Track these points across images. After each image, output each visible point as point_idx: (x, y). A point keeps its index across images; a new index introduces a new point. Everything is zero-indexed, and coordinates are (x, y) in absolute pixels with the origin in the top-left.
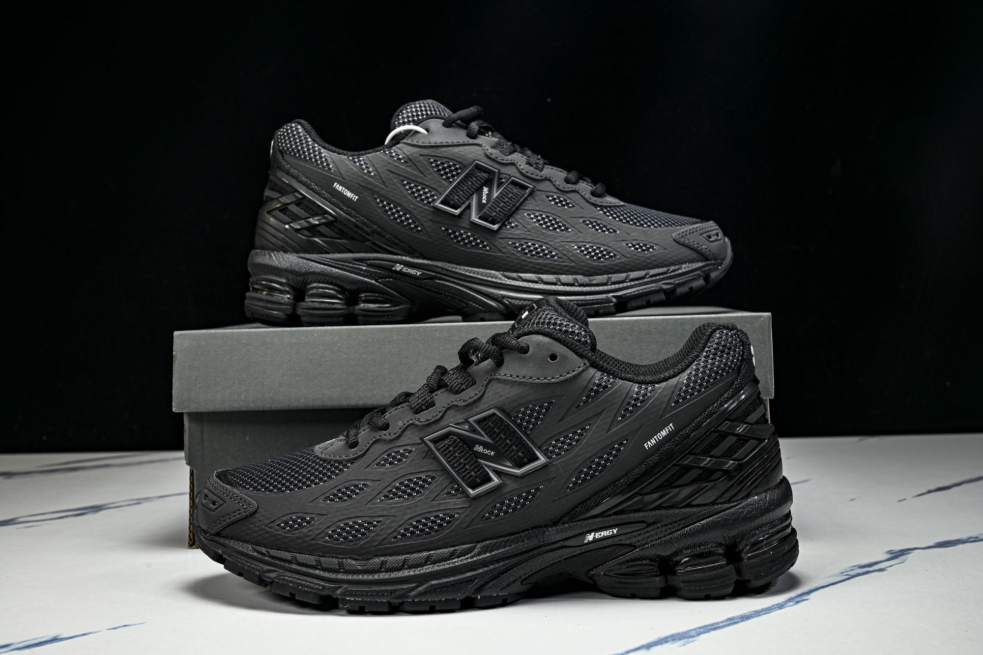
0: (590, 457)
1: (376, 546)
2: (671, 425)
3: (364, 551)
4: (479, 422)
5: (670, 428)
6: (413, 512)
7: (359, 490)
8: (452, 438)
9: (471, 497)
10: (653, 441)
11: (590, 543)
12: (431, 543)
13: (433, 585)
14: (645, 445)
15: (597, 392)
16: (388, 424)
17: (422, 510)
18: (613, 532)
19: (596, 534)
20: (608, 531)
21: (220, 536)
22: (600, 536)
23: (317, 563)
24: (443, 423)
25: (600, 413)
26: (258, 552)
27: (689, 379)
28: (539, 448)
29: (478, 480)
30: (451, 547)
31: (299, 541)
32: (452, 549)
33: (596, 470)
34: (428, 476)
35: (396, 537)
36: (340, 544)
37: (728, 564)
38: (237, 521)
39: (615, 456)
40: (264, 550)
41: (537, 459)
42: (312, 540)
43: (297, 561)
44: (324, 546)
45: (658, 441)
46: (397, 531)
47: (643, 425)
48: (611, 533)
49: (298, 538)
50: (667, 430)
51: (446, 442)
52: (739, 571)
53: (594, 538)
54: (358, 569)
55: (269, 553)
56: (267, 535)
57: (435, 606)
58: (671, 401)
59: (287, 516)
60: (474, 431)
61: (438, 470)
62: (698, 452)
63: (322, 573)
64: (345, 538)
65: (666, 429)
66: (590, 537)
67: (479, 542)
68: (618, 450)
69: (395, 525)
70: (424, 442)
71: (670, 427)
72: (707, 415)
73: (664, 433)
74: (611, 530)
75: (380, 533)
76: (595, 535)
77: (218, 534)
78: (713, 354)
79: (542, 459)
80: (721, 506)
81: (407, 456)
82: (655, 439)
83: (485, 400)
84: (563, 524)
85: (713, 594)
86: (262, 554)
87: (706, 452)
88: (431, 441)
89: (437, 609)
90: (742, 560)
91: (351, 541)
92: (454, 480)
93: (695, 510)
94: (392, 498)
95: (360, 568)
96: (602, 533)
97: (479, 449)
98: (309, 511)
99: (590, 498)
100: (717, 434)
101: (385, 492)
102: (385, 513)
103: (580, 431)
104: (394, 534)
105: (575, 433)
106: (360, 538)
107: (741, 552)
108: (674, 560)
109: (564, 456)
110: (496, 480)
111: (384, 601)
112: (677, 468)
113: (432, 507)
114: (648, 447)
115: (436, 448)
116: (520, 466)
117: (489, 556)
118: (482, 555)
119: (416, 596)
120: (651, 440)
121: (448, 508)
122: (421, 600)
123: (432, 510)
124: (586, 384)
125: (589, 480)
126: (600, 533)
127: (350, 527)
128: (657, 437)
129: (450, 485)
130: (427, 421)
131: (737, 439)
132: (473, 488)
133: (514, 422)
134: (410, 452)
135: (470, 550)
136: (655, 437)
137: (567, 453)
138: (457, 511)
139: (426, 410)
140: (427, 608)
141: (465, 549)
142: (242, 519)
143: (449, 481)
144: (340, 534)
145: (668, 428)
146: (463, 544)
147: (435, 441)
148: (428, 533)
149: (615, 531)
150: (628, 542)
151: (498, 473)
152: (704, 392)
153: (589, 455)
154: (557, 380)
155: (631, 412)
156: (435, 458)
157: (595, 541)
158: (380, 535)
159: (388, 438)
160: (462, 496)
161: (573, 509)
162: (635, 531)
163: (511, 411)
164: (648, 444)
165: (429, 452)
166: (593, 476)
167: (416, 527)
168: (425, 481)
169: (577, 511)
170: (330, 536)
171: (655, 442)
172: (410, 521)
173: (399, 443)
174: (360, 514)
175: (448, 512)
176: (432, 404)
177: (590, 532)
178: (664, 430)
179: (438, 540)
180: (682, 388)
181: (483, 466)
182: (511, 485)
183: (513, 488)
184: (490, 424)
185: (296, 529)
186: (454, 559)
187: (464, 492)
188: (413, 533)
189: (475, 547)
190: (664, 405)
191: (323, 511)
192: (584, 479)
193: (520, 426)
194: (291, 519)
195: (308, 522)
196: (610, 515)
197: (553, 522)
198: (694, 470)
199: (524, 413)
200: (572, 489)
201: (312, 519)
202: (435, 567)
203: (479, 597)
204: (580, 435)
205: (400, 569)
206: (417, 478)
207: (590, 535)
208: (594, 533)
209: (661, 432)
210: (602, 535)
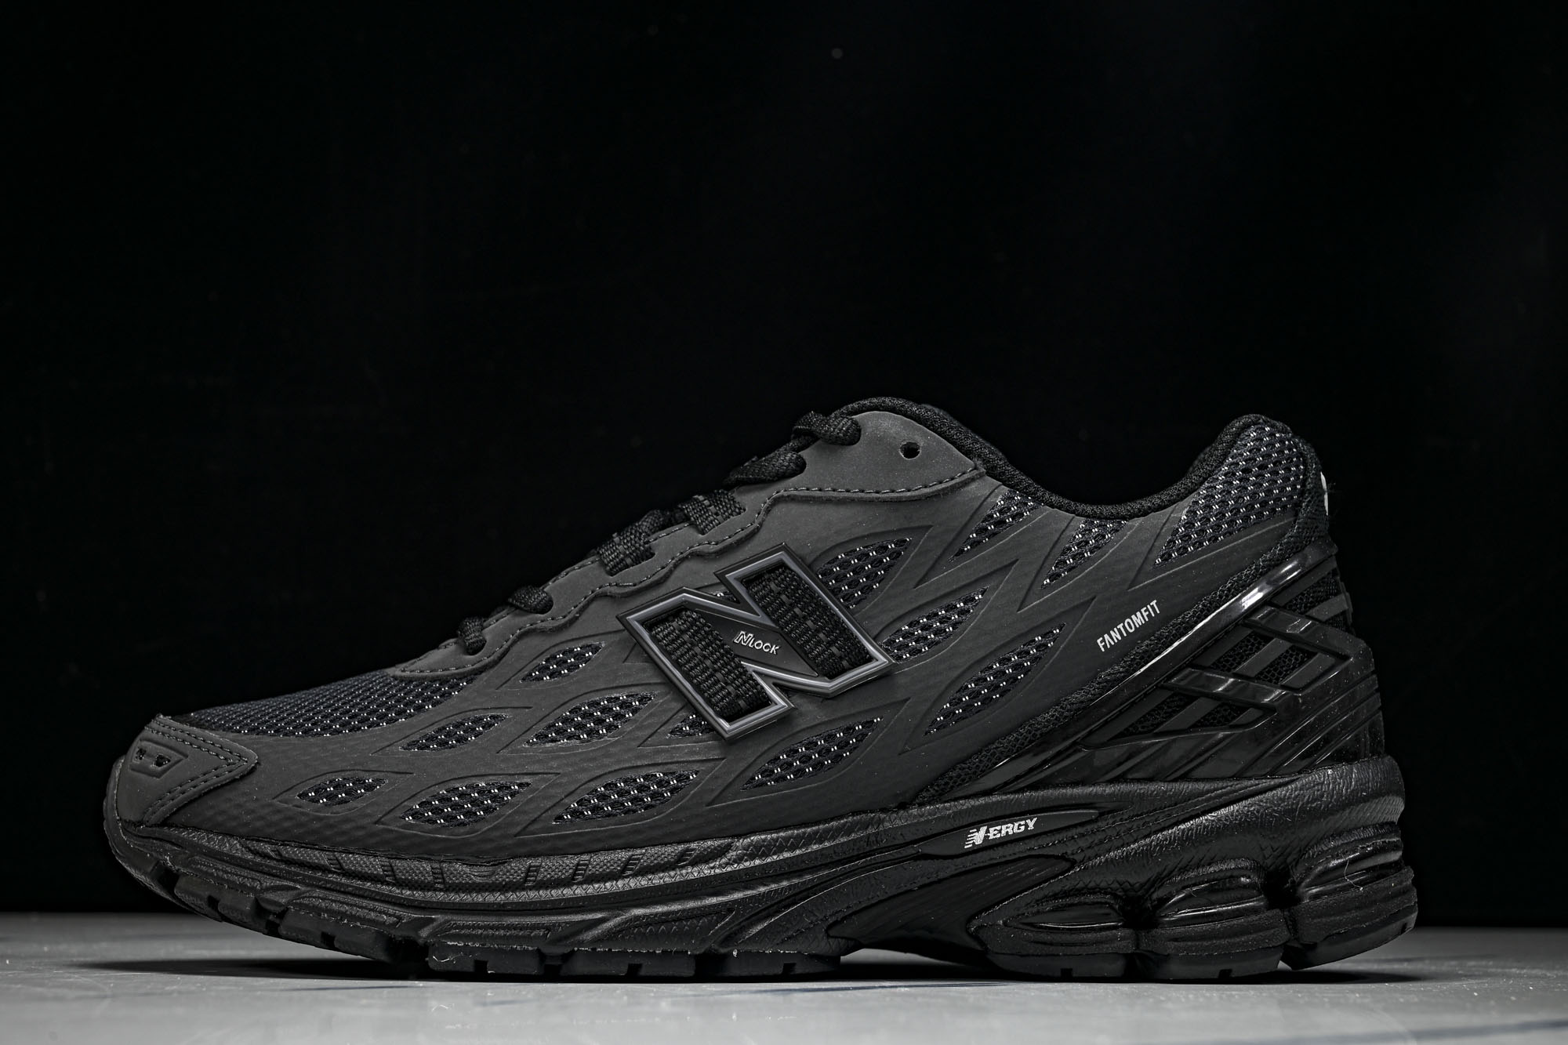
0: (984, 659)
1: (519, 834)
2: (1154, 603)
3: (489, 846)
4: (748, 581)
5: (1151, 610)
6: (598, 768)
7: (483, 727)
8: (688, 617)
9: (727, 736)
10: (1116, 635)
11: (977, 850)
12: (637, 831)
13: (637, 918)
14: (1099, 641)
15: (1000, 523)
16: (551, 600)
17: (618, 762)
18: (1026, 826)
19: (991, 830)
20: (1016, 824)
21: (170, 826)
22: (998, 836)
23: (384, 871)
24: (670, 585)
25: (1006, 566)
26: (256, 853)
27: (1192, 513)
28: (875, 639)
29: (741, 703)
30: (679, 843)
31: (347, 826)
32: (681, 847)
33: (994, 688)
34: (632, 696)
35: (560, 818)
36: (437, 831)
37: (1270, 907)
38: (210, 791)
39: (1035, 659)
40: (268, 849)
41: (870, 659)
42: (376, 823)
43: (341, 868)
44: (404, 837)
45: (1125, 635)
46: (565, 804)
47: (1094, 598)
48: (1023, 828)
49: (347, 820)
50: (1145, 614)
51: (674, 624)
52: (1293, 924)
53: (986, 838)
54: (474, 883)
55: (280, 855)
56: (276, 818)
57: (639, 966)
58: (1155, 553)
59: (324, 778)
60: (733, 599)
61: (655, 684)
62: (1209, 663)
63: (396, 891)
64: (449, 818)
65: (1143, 610)
66: (978, 837)
67: (739, 836)
68: (1041, 647)
69: (559, 793)
70: (628, 627)
71: (1152, 607)
72: (1229, 589)
73: (1138, 619)
74: (1023, 823)
75: (526, 808)
76: (988, 831)
77: (165, 823)
78: (1243, 471)
79: (881, 660)
80: (1257, 782)
81: (590, 658)
82: (1119, 630)
83: (762, 535)
84: (921, 805)
85: (1237, 969)
86: (266, 856)
87: (1225, 666)
88: (643, 623)
89: (643, 972)
90: (1299, 900)
91: (462, 824)
92: (689, 705)
93: (1201, 786)
94: (553, 740)
95: (478, 880)
96: (1004, 827)
97: (745, 638)
98: (373, 766)
99: (980, 751)
100: (1249, 632)
101: (540, 728)
102: (536, 768)
103: (962, 604)
104: (559, 811)
105: (951, 608)
106: (482, 819)
107: (1296, 885)
108: (1155, 896)
109: (928, 655)
110: (780, 702)
111: (530, 948)
112: (1165, 695)
113: (638, 757)
114: (1105, 647)
115: (654, 639)
116: (832, 676)
117: (760, 865)
118: (746, 861)
119: (598, 940)
120: (1112, 632)
121: (675, 760)
122: (610, 950)
123: (639, 763)
124: (977, 506)
125: (979, 710)
126: (998, 828)
127: (461, 795)
128: (1124, 627)
129: (680, 714)
130: (635, 585)
131: (1291, 648)
132: (730, 720)
133: (824, 585)
134: (595, 650)
135: (721, 852)
136: (1120, 626)
137: (935, 648)
138: (695, 767)
139: (633, 566)
140: (623, 970)
141: (708, 847)
142: (222, 786)
143: (679, 706)
144: (437, 811)
145: (1147, 610)
146: (704, 839)
147: (650, 624)
148: (628, 811)
149: (1031, 824)
150: (1058, 851)
151: (786, 689)
152: (1222, 544)
153: (981, 654)
154: (917, 493)
155: (1071, 569)
156: (650, 659)
157: (988, 846)
158: (525, 812)
159: (550, 624)
160: (705, 736)
161: (942, 775)
162: (1075, 826)
163: (815, 560)
164: (1104, 640)
165: (638, 648)
166: (987, 700)
167: (603, 797)
168: (625, 705)
169: (951, 778)
170: (416, 815)
171: (1120, 638)
172: (593, 785)
173: (573, 632)
174: (483, 771)
175: (674, 767)
176: (648, 554)
177: (977, 825)
178: (1138, 614)
179: (652, 827)
180: (1177, 529)
181: (751, 675)
182: (813, 714)
183: (817, 722)
184: (773, 586)
185: (343, 801)
186: (683, 867)
187: (711, 729)
188: (595, 809)
189: (728, 847)
190: (1139, 561)
191: (403, 768)
192: (968, 707)
193: (834, 593)
194: (331, 782)
195: (370, 788)
196: (1021, 790)
197: (901, 799)
198: (1202, 700)
199: (845, 565)
200: (941, 727)
201: (378, 781)
202: (643, 882)
203: (735, 953)
204: (962, 612)
205: (568, 883)
206: (609, 700)
207: (978, 831)
208: (985, 828)
209: (1133, 617)
210: (1003, 832)
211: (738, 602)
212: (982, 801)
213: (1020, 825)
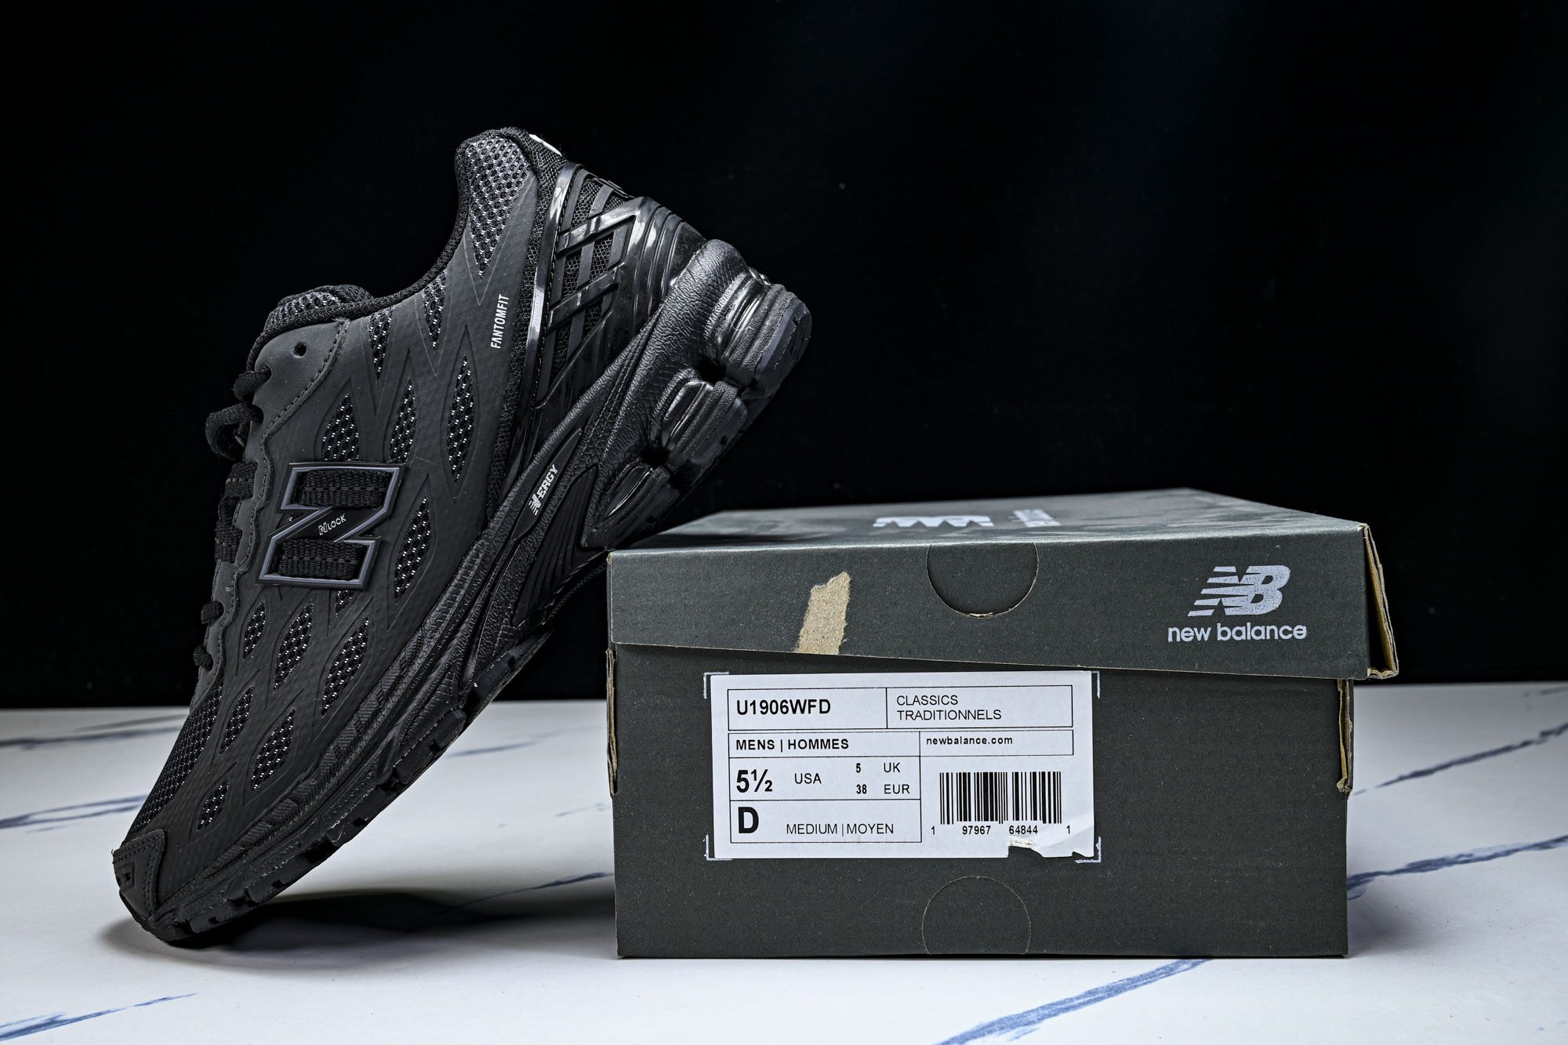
0: (444, 417)
1: (312, 740)
2: (500, 297)
3: (306, 761)
4: (295, 499)
5: (503, 302)
6: (319, 666)
7: (247, 703)
8: (287, 546)
9: (363, 586)
10: (497, 333)
11: (543, 510)
13: (407, 721)
14: (492, 345)
15: (382, 340)
16: (220, 603)
17: (326, 653)
18: (553, 473)
19: (538, 493)
20: (547, 478)
22: (545, 492)
23: (271, 824)
24: (264, 540)
25: (407, 359)
27: (474, 229)
28: (383, 462)
30: (395, 661)
31: (233, 821)
32: (398, 662)
33: (463, 424)
34: (301, 613)
35: (324, 711)
36: (274, 778)
37: (712, 385)
38: (159, 871)
39: (469, 389)
41: (391, 474)
42: (244, 804)
44: (262, 798)
45: (503, 328)
46: (320, 701)
47: (466, 327)
48: (553, 476)
49: (230, 818)
50: (502, 307)
51: (284, 557)
52: (732, 382)
53: (540, 499)
54: (315, 786)
56: (199, 850)
57: (436, 743)
58: (475, 271)
59: (199, 808)
60: (297, 515)
61: (306, 596)
62: (560, 296)
63: (285, 828)
64: (274, 766)
65: (498, 306)
66: (536, 504)
67: (420, 626)
68: (466, 379)
69: (312, 698)
70: (265, 582)
71: (501, 299)
72: (534, 248)
73: (501, 314)
74: (549, 473)
75: (304, 723)
76: (537, 496)
77: (157, 904)
78: (482, 179)
79: (396, 469)
80: (645, 330)
81: (264, 615)
82: (497, 329)
83: (277, 468)
84: (493, 517)
86: (212, 874)
87: (569, 290)
88: (270, 572)
89: (440, 745)
90: (725, 366)
91: (282, 763)
92: (332, 589)
93: (619, 361)
94: (286, 675)
95: (316, 782)
96: (543, 485)
97: (322, 529)
98: (216, 778)
99: (493, 460)
100: (564, 259)
101: (274, 675)
102: (290, 698)
103: (406, 400)
104: (320, 708)
105: (403, 408)
106: (289, 750)
108: (653, 439)
109: (415, 443)
110: (370, 543)
111: (372, 789)
112: (553, 337)
113: (333, 641)
114: (498, 344)
115: (283, 574)
116: (381, 504)
117: (444, 630)
118: (435, 635)
119: (400, 751)
120: (494, 334)
121: (351, 623)
122: (411, 749)
123: (335, 644)
124: (361, 343)
125: (469, 443)
126: (541, 488)
127: (269, 749)
128: (498, 325)
129: (332, 599)
130: (248, 556)
131: (595, 244)
132: (356, 576)
133: (332, 462)
134: (263, 608)
135: (421, 641)
136: (495, 326)
137: (415, 436)
138: (364, 617)
139: (238, 547)
140: (429, 754)
141: (412, 648)
142: (161, 862)
143: (328, 594)
144: (265, 769)
145: (501, 304)
146: (407, 644)
147: (273, 569)
148: (353, 673)
149: (554, 470)
150: (582, 468)
151: (367, 533)
152: (506, 229)
153: (440, 415)
154: (325, 369)
155: (440, 325)
156: (292, 586)
157: (546, 502)
158: (305, 726)
159: (230, 616)
160: (353, 597)
161: (488, 493)
162: (577, 448)
163: (314, 452)
164: (494, 343)
165: (281, 586)
166: (467, 434)
167: (334, 679)
168: (302, 622)
169: (492, 489)
170: (257, 781)
171: (501, 333)
172: (324, 678)
173: (246, 607)
174: (266, 726)
175: (354, 628)
176: (239, 534)
177: (529, 498)
178: (498, 311)
179: (373, 668)
180: (475, 246)
181: (346, 543)
182: (392, 530)
183: (398, 532)
184: (307, 489)
185: (219, 810)
186: (408, 671)
187: (353, 590)
188: (336, 689)
189: (421, 637)
190: (470, 283)
191: (229, 764)
192: (462, 447)
193: (342, 459)
194: (205, 807)
195: (224, 791)
196: (533, 458)
197: (480, 524)
198: (574, 319)
199: (331, 441)
200: (459, 469)
201: (224, 784)
202: (394, 699)
203: (476, 686)
204: (410, 404)
205: (358, 739)
206: (293, 627)
207: (533, 500)
208: (534, 495)
209: (497, 315)
210: (546, 488)
211: (302, 514)
212: (519, 484)
213: (549, 476)
